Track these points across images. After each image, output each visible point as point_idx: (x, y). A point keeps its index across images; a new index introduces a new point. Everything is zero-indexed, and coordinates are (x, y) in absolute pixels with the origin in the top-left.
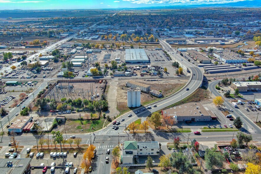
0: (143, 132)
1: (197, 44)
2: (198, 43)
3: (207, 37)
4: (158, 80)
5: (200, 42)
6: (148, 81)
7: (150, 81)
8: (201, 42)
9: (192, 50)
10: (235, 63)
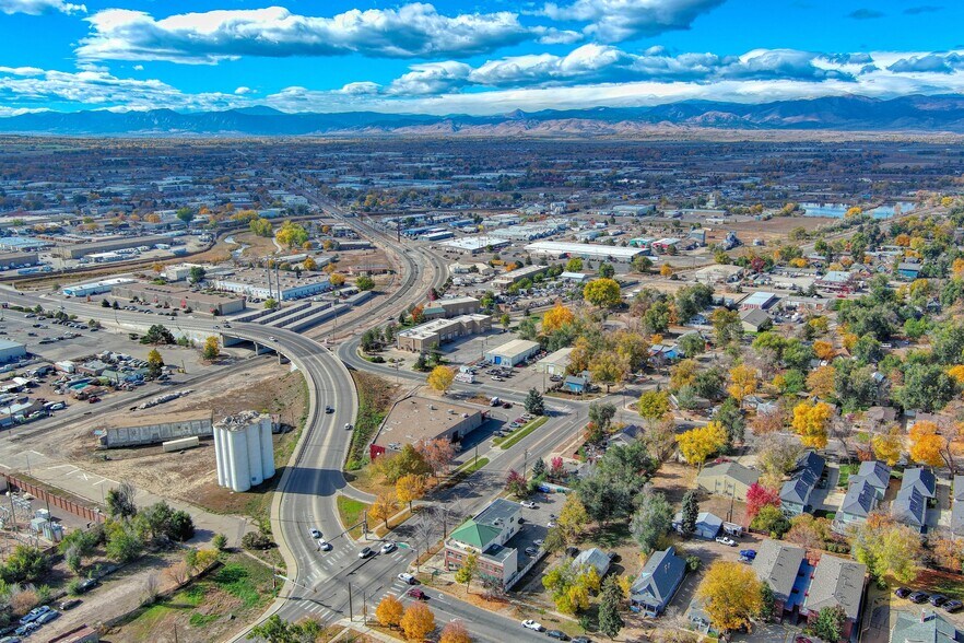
0: (404, 514)
1: (92, 264)
2: (97, 260)
3: (94, 238)
4: (181, 394)
5: (101, 258)
6: (147, 407)
7: (154, 405)
8: (105, 255)
9: (121, 284)
10: (314, 294)
